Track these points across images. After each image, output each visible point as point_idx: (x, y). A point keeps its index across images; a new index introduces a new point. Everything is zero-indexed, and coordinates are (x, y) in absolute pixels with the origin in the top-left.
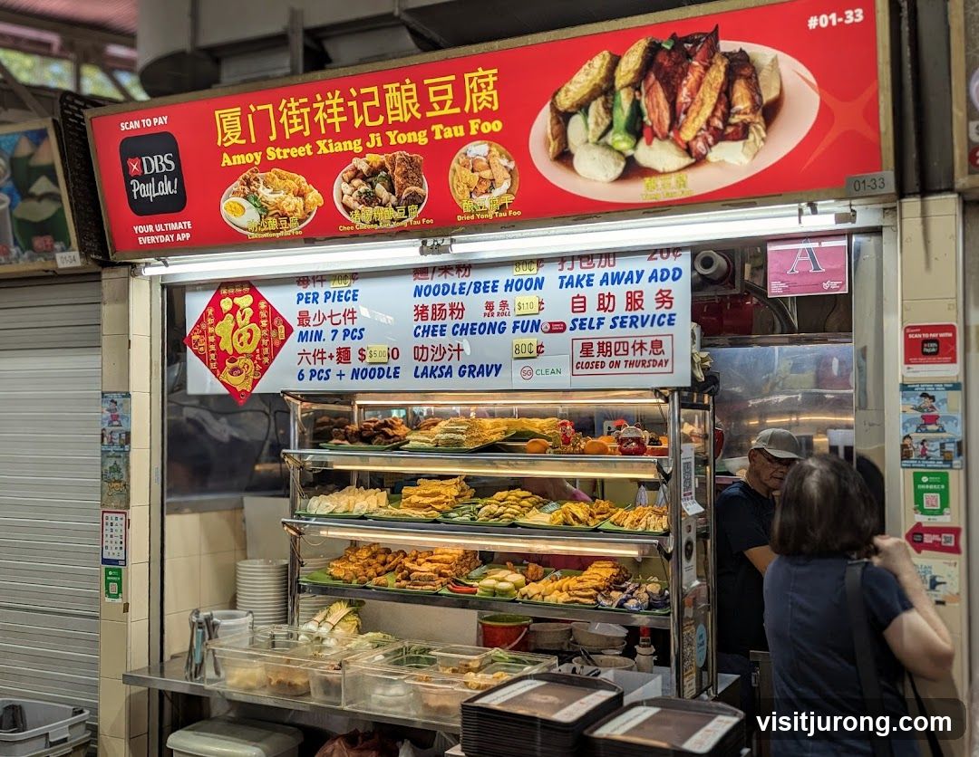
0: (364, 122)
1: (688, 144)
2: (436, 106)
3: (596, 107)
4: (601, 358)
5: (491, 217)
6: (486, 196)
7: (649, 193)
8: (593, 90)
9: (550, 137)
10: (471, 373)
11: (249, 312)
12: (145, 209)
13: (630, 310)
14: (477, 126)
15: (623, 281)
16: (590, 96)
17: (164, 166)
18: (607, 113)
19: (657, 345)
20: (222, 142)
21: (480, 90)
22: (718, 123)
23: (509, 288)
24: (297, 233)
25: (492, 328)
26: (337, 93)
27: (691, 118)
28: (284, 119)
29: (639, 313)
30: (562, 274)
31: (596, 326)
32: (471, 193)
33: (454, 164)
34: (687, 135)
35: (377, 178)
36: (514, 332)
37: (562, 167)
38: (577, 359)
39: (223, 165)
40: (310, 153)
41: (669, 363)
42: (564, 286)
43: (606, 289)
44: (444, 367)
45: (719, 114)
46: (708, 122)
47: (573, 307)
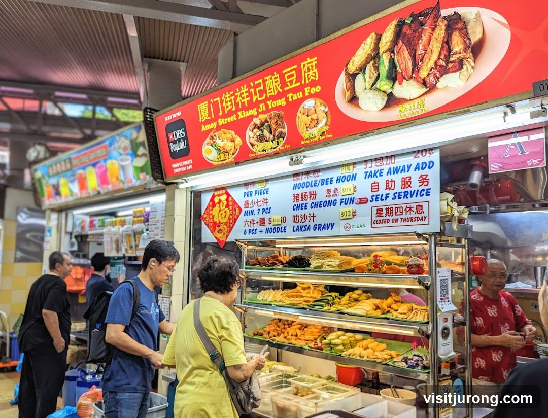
0: (257, 99)
1: (424, 79)
2: (289, 84)
3: (370, 68)
4: (387, 217)
5: (318, 140)
6: (314, 129)
7: (402, 114)
8: (367, 58)
9: (346, 90)
10: (319, 228)
11: (225, 203)
12: (176, 156)
13: (404, 188)
14: (308, 91)
15: (400, 172)
16: (366, 62)
17: (181, 135)
18: (375, 70)
19: (419, 208)
20: (202, 120)
21: (309, 70)
22: (442, 63)
23: (338, 181)
24: (232, 160)
25: (329, 203)
26: (245, 86)
27: (425, 63)
28: (224, 104)
29: (409, 190)
30: (366, 170)
31: (384, 199)
32: (307, 128)
33: (299, 114)
34: (423, 74)
35: (264, 127)
36: (341, 205)
37: (353, 106)
38: (374, 218)
39: (202, 131)
40: (235, 119)
41: (427, 218)
42: (367, 177)
43: (390, 177)
44: (306, 226)
45: (443, 57)
46: (436, 64)
47: (372, 189)
